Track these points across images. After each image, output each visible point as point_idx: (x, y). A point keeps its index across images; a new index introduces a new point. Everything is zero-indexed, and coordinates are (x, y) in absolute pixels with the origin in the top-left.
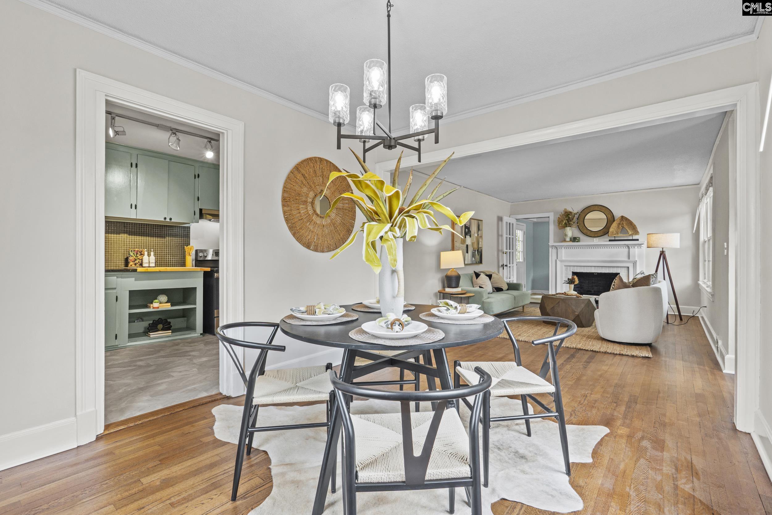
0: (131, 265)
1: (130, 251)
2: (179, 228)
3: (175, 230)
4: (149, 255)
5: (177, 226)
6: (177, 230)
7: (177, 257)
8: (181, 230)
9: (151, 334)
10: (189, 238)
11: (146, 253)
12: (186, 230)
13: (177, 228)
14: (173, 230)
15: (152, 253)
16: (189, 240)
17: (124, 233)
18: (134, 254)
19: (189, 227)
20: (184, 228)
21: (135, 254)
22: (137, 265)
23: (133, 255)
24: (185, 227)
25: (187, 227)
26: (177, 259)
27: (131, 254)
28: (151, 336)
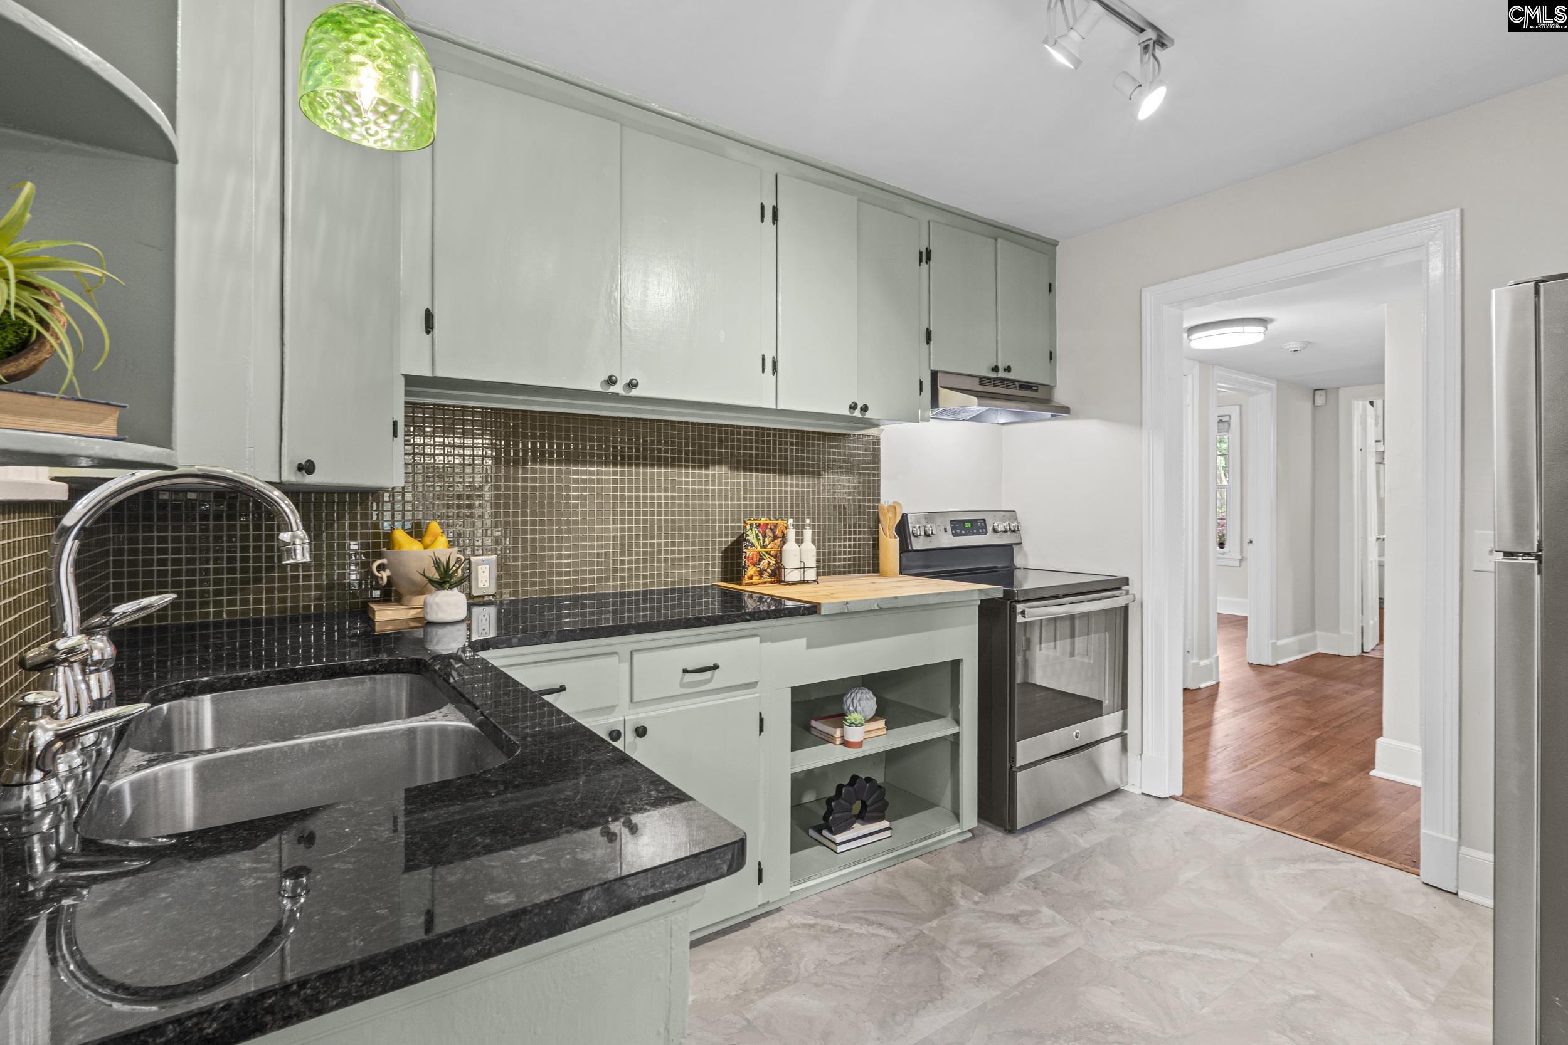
0: (751, 578)
1: (748, 527)
3: (844, 447)
4: (799, 541)
5: (849, 435)
6: (849, 448)
8: (860, 449)
9: (839, 838)
11: (791, 533)
12: (869, 449)
13: (849, 442)
14: (840, 447)
15: (808, 533)
17: (720, 463)
18: (757, 536)
19: (878, 439)
20: (864, 442)
21: (760, 535)
22: (766, 575)
23: (754, 541)
24: (869, 436)
25: (874, 437)
27: (751, 538)
28: (840, 849)
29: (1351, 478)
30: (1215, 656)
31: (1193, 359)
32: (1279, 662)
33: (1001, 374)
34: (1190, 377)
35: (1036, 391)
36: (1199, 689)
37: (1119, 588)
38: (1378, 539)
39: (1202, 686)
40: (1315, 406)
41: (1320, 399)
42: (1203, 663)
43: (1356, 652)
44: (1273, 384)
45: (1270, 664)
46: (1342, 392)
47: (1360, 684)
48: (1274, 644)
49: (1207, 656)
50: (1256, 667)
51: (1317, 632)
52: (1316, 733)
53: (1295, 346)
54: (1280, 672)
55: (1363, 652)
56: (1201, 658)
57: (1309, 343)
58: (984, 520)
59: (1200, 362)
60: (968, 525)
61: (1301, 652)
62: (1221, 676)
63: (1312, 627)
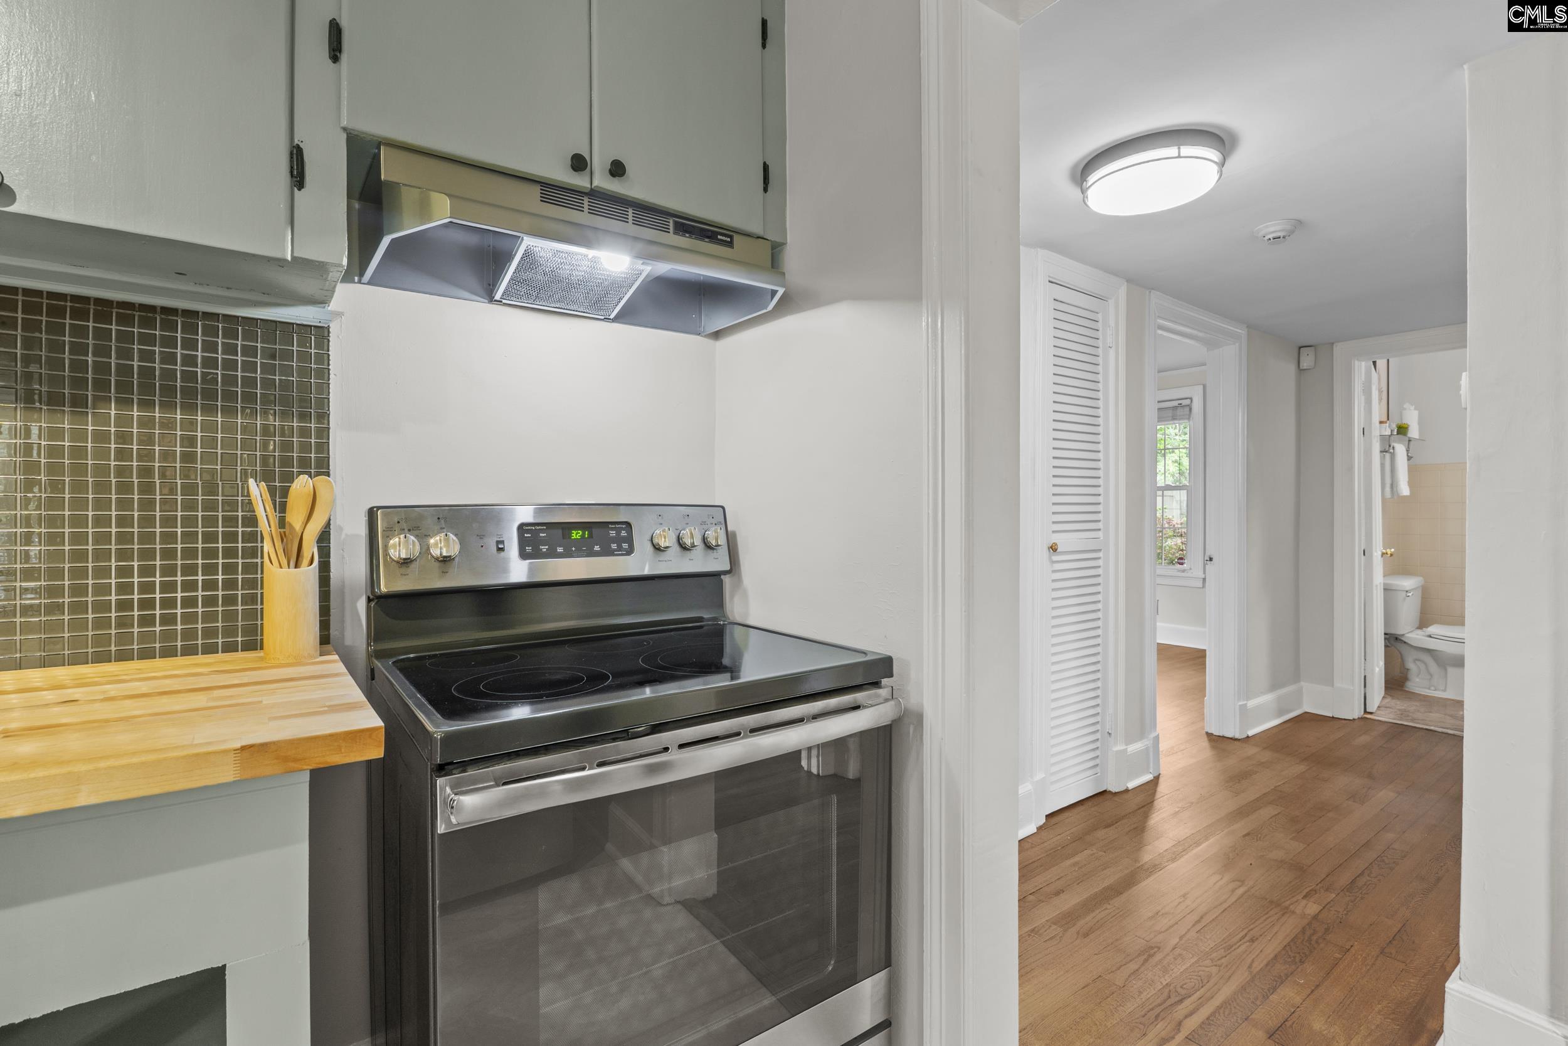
2: (231, 334)
3: (190, 344)
5: (214, 316)
6: (211, 347)
7: (210, 569)
8: (250, 351)
10: (323, 416)
12: (288, 355)
13: (211, 331)
14: (171, 342)
16: (324, 432)
19: (321, 333)
20: (269, 338)
24: (287, 327)
25: (306, 328)
26: (210, 585)
29: (1350, 469)
30: (1153, 735)
31: (1115, 273)
32: (1251, 733)
33: (602, 181)
34: (1111, 302)
35: (730, 244)
36: (1127, 791)
37: (876, 684)
38: (1383, 554)
39: (1131, 785)
40: (1300, 370)
41: (1307, 361)
42: (1135, 747)
43: (1356, 712)
44: (1242, 331)
45: (1237, 736)
46: (1338, 349)
47: (1370, 776)
48: (1243, 708)
49: (1142, 735)
50: (1217, 741)
51: (1302, 683)
52: (1312, 908)
53: (1273, 228)
54: (1251, 750)
55: (1365, 712)
56: (1129, 742)
57: (1300, 222)
58: (628, 525)
59: (1129, 281)
60: (576, 535)
61: (1281, 713)
62: (1163, 761)
63: (1296, 677)
